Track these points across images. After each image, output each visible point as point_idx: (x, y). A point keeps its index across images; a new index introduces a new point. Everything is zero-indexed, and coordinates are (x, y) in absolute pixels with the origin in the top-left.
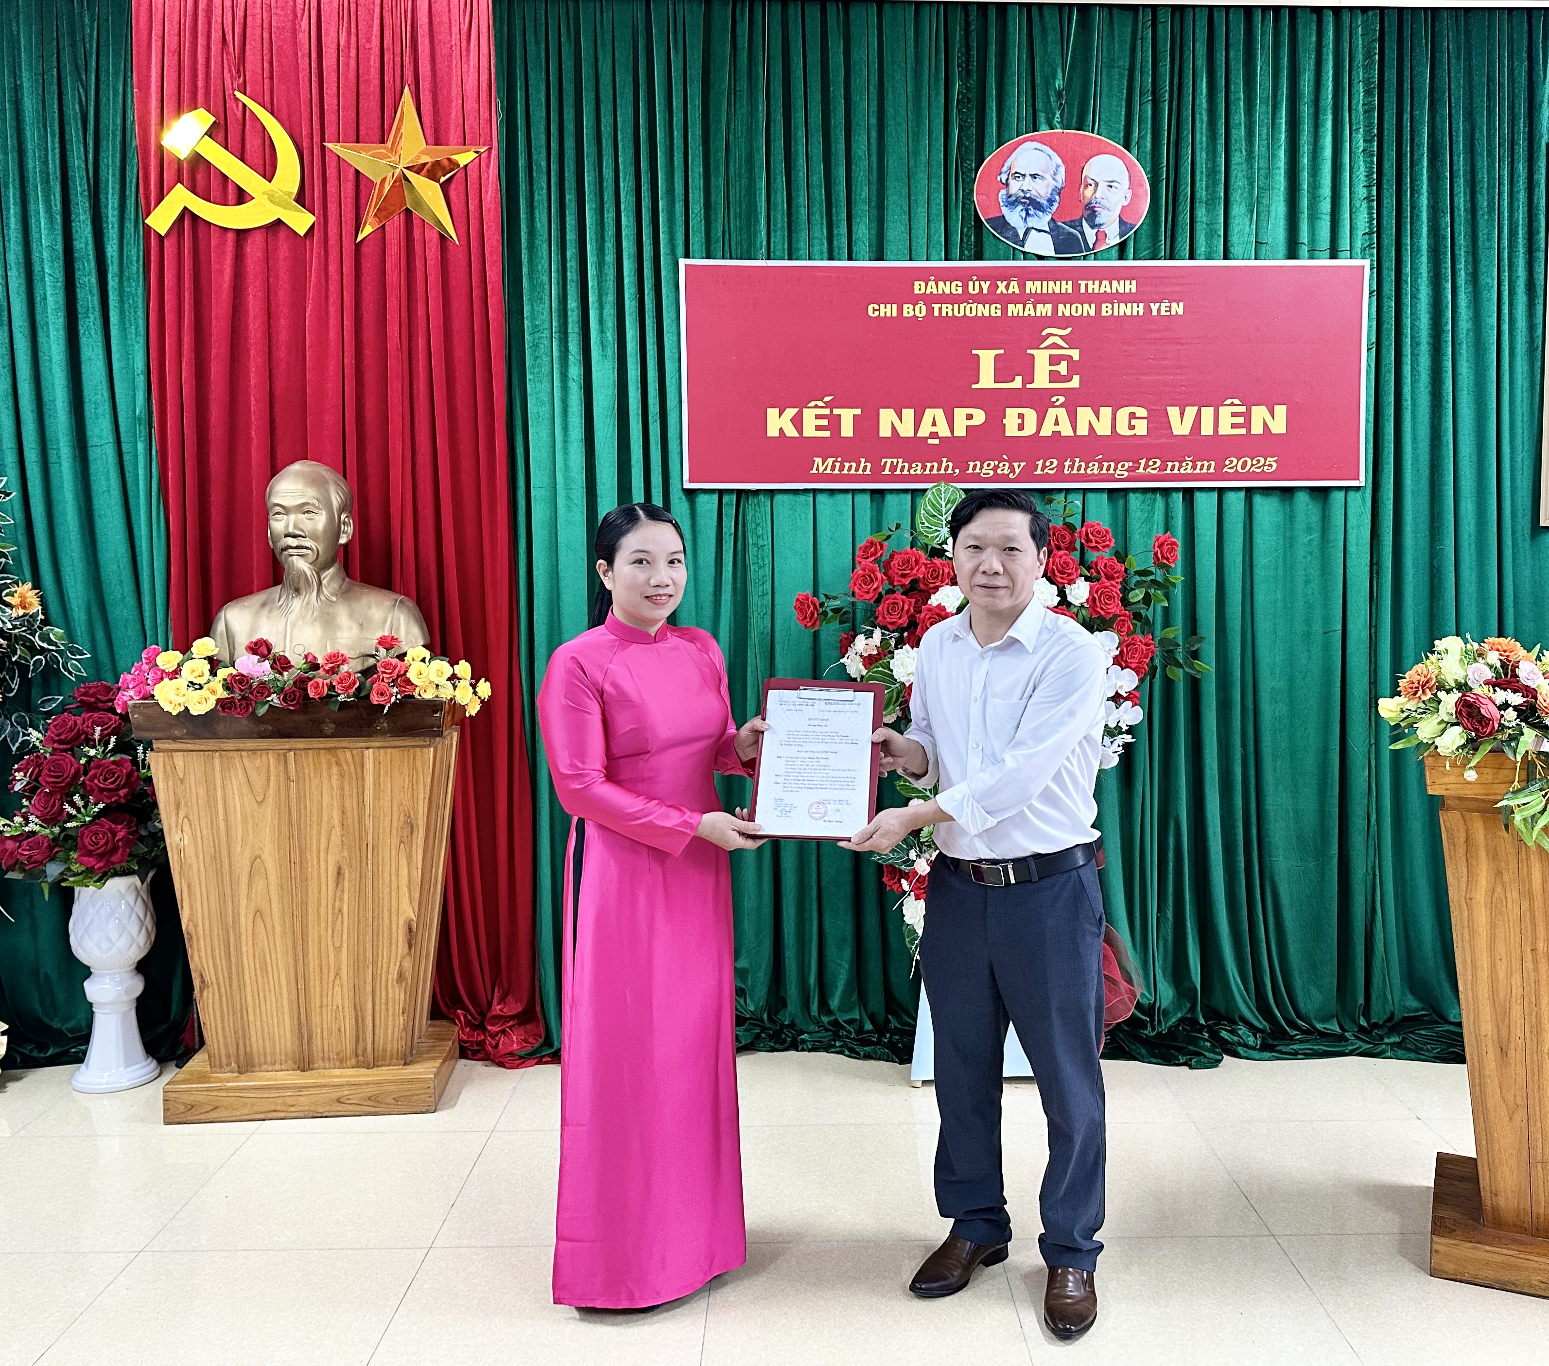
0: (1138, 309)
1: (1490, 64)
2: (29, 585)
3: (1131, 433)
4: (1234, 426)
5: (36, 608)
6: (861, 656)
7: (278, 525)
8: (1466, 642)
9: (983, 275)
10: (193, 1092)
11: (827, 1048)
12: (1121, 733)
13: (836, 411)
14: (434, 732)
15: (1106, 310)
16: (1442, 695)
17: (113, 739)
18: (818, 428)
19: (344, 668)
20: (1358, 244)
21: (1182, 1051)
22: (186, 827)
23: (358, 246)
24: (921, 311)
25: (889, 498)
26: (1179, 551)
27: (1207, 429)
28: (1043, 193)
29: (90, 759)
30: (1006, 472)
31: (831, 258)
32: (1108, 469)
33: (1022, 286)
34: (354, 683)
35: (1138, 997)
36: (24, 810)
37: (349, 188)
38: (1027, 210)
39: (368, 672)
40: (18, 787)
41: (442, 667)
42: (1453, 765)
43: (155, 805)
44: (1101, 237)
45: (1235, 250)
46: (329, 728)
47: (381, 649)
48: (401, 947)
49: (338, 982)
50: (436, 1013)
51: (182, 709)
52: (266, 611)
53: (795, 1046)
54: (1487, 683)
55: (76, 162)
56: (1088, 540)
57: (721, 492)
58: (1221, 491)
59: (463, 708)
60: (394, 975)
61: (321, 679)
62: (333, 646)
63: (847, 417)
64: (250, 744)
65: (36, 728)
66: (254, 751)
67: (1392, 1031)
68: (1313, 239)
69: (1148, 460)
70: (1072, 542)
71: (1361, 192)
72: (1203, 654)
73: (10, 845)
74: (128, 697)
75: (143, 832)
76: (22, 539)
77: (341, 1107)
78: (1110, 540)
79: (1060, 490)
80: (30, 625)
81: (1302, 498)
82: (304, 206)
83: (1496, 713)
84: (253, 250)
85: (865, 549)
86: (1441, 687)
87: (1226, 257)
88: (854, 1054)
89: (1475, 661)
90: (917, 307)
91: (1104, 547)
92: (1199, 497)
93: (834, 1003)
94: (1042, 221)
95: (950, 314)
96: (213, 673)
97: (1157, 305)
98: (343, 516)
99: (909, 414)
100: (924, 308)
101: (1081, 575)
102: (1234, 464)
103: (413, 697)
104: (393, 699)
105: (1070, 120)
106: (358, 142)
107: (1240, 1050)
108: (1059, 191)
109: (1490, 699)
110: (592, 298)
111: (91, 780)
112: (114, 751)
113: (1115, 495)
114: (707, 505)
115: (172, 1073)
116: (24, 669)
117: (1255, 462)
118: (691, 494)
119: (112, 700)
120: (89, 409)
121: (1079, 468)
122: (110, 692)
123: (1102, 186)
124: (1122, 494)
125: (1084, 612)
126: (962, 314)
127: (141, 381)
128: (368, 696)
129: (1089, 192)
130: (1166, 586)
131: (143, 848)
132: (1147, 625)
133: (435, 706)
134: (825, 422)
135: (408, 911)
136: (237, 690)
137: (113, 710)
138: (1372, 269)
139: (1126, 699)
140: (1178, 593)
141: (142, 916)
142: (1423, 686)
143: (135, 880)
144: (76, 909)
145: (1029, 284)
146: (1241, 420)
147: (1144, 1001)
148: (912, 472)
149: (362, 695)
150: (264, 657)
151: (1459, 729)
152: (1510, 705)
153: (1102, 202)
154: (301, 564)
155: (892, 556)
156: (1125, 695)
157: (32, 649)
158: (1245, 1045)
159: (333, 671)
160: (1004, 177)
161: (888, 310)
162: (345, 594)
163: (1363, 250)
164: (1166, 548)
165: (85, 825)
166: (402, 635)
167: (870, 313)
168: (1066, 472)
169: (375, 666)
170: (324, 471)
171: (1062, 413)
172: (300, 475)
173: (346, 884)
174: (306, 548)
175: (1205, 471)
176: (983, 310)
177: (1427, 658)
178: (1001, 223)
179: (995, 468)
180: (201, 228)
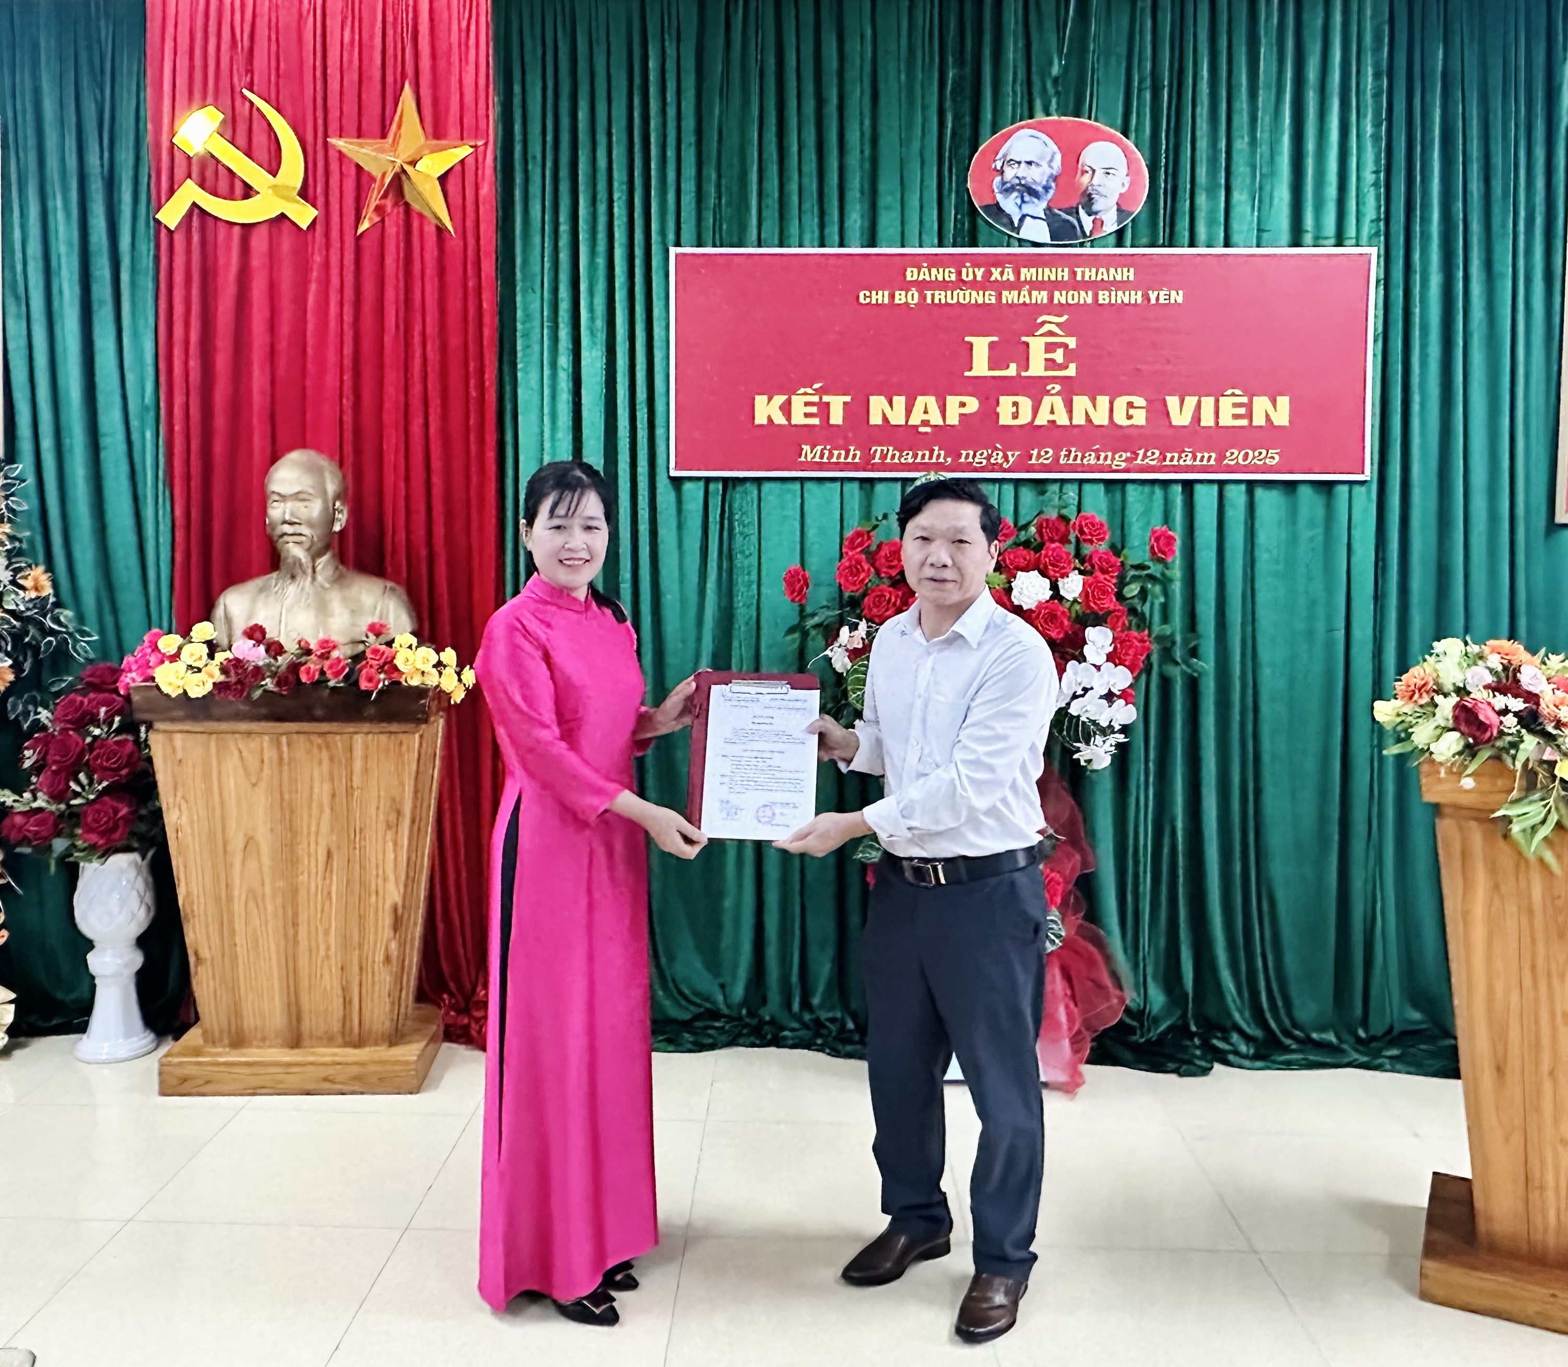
0: (1136, 297)
1: (1505, 47)
2: (41, 569)
3: (1129, 423)
4: (1236, 417)
5: (48, 590)
6: (847, 650)
7: (276, 512)
8: (1466, 644)
9: (976, 261)
10: (188, 1064)
11: (808, 1045)
12: (1113, 732)
13: (826, 398)
14: (418, 717)
15: (1103, 297)
16: (1439, 699)
17: (117, 719)
18: (807, 415)
19: (335, 654)
20: (1366, 230)
21: (1171, 1058)
22: (184, 805)
23: (358, 239)
24: (913, 298)
25: (879, 488)
26: (1178, 545)
27: (1207, 420)
28: (1038, 179)
29: (95, 738)
30: (1000, 461)
31: (822, 245)
32: (1106, 458)
33: (1017, 274)
34: (343, 668)
35: (1128, 1002)
36: (32, 787)
37: (350, 185)
38: (1022, 197)
39: (358, 658)
40: (27, 764)
41: (428, 654)
42: (1450, 772)
43: (154, 785)
44: (1098, 224)
45: (1235, 238)
46: (319, 712)
47: (370, 635)
48: (387, 932)
49: (326, 963)
50: (421, 996)
51: (181, 691)
52: (263, 595)
53: (777, 1042)
54: (1486, 687)
55: (93, 160)
56: (1082, 532)
57: (708, 480)
58: (1221, 483)
59: (448, 696)
60: (379, 957)
61: (313, 664)
62: (325, 632)
63: (837, 404)
64: (244, 726)
65: (46, 707)
66: (249, 733)
67: (1392, 1044)
68: (1318, 224)
69: (1146, 451)
70: (1067, 533)
71: (1369, 178)
72: (1202, 651)
73: (18, 820)
74: (131, 679)
75: (143, 812)
76: (36, 523)
77: (327, 1086)
78: (1105, 533)
79: (1055, 481)
80: (43, 608)
81: (1305, 493)
82: (307, 200)
83: (1494, 719)
84: (259, 243)
85: (852, 540)
86: (1440, 691)
87: (1227, 244)
88: (835, 1053)
89: (1475, 664)
90: (910, 294)
91: (1099, 540)
92: (1198, 488)
93: (816, 1001)
94: (1038, 207)
95: (943, 302)
96: (211, 656)
97: (1156, 293)
98: (338, 504)
99: (900, 401)
100: (916, 295)
101: (1075, 568)
102: (1235, 456)
103: (399, 683)
104: (380, 685)
105: (1066, 107)
106: (359, 136)
107: (1231, 1057)
108: (1055, 179)
109: (1489, 704)
110: (583, 287)
111: (96, 758)
112: (118, 731)
113: (1111, 487)
114: (693, 492)
115: (169, 1045)
116: (36, 649)
117: (1256, 454)
118: (677, 482)
119: (116, 681)
120: (101, 399)
121: (1076, 457)
122: (116, 673)
123: (1099, 173)
124: (1119, 486)
125: (1077, 607)
126: (955, 301)
127: (150, 370)
128: (356, 683)
129: (1086, 179)
130: (1165, 582)
131: (142, 827)
132: (1143, 622)
133: (421, 692)
134: (814, 410)
135: (393, 894)
136: (232, 673)
137: (116, 691)
138: (1379, 257)
139: (1119, 697)
140: (1177, 587)
141: (142, 893)
142: (1420, 689)
143: (135, 857)
144: (81, 884)
145: (1024, 271)
146: (1242, 411)
147: (1133, 1006)
148: (903, 460)
149: (351, 680)
150: (259, 642)
151: (1456, 735)
152: (1510, 711)
153: (1099, 189)
154: (295, 551)
155: (880, 546)
156: (1118, 693)
157: (45, 632)
158: (1236, 1053)
159: (325, 656)
160: (999, 165)
161: (881, 297)
162: (338, 580)
163: (1370, 238)
164: (1162, 542)
165: (90, 803)
166: (391, 621)
167: (862, 300)
168: (1061, 462)
169: (364, 652)
170: (322, 461)
171: (1058, 402)
172: (300, 464)
173: (335, 863)
174: (300, 534)
175: (1205, 462)
176: (977, 297)
177: (1425, 660)
178: (996, 210)
179: (989, 457)
180: (210, 222)
